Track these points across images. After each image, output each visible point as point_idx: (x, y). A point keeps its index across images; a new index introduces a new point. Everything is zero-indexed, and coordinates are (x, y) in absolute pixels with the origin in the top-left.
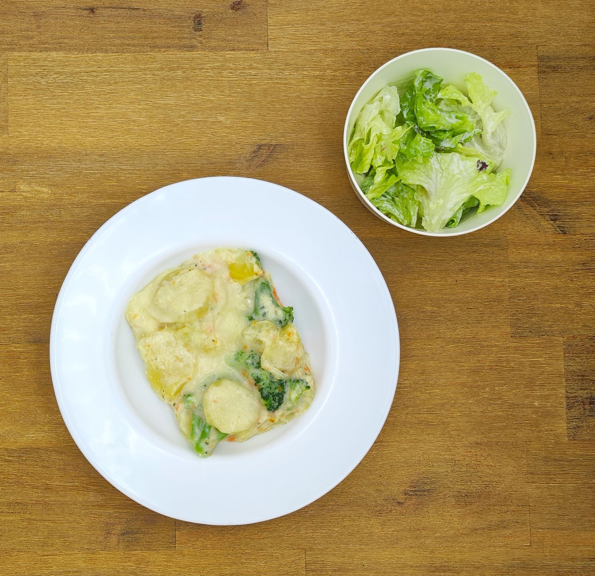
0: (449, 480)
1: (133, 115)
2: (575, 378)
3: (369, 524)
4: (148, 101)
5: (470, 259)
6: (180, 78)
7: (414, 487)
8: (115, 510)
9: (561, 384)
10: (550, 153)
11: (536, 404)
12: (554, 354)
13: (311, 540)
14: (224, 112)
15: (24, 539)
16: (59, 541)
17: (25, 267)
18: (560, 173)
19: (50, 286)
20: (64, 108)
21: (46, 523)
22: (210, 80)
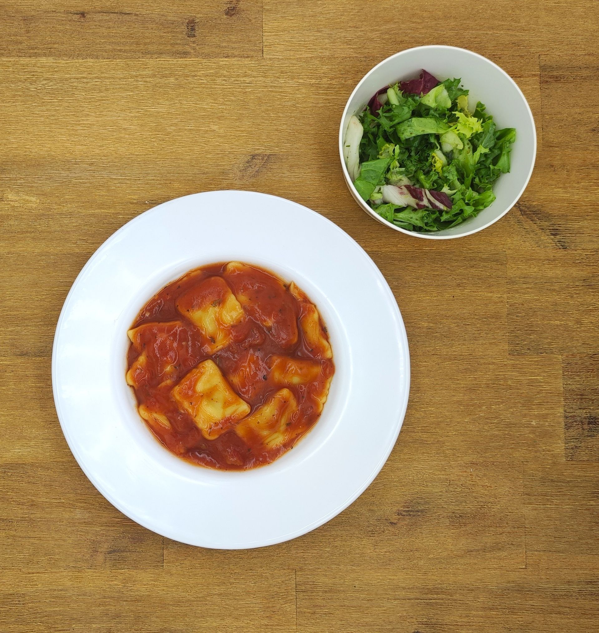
0: (443, 500)
1: (124, 123)
2: (574, 397)
3: (361, 544)
4: (139, 109)
5: (468, 274)
6: (172, 85)
7: (407, 507)
8: (102, 528)
9: (560, 403)
10: (551, 166)
11: (534, 423)
12: (553, 372)
13: (302, 560)
14: (217, 120)
15: (9, 556)
16: (44, 559)
17: (12, 278)
18: (561, 186)
19: (37, 298)
20: (53, 116)
21: (32, 540)
22: (203, 88)
